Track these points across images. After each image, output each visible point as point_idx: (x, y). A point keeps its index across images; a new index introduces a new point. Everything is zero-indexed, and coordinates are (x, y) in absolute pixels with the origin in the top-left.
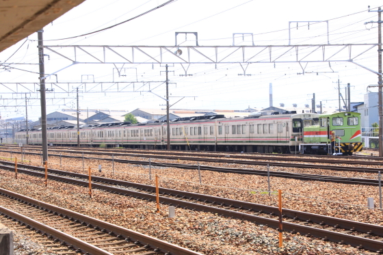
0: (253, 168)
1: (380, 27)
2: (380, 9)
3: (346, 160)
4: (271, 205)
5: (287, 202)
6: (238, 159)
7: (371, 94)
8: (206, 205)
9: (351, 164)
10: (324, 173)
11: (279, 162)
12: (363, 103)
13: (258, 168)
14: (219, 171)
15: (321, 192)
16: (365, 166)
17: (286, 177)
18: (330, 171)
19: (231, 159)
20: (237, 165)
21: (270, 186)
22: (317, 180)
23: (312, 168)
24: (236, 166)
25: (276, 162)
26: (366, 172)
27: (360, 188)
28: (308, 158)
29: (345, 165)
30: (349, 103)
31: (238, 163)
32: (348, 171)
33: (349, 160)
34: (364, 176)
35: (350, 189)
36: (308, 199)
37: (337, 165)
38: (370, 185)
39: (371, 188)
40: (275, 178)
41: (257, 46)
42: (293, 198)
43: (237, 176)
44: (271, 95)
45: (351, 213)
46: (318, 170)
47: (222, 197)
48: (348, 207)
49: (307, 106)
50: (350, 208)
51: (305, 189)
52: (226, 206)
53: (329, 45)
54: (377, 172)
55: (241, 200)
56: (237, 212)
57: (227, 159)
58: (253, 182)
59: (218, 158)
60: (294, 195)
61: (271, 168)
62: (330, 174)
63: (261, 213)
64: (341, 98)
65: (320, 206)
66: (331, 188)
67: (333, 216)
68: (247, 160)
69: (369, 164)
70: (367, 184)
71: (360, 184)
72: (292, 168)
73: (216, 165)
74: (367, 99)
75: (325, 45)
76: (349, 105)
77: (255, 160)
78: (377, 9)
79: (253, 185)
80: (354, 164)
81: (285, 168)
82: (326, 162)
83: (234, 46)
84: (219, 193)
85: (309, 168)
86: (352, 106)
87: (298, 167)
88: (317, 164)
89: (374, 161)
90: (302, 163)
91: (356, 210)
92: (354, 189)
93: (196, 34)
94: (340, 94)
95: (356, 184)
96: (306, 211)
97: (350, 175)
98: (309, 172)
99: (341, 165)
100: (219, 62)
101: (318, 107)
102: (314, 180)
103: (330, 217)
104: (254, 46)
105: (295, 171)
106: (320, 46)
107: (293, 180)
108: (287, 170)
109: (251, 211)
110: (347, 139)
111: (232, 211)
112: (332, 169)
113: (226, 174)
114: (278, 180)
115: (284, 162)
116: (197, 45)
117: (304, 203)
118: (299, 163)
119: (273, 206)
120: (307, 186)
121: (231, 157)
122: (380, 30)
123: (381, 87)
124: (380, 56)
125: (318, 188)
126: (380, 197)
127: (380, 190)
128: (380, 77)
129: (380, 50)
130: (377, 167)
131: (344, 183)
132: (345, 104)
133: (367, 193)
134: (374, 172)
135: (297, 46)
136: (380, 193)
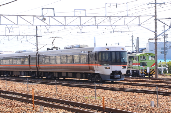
1: (156, 7)
3: (137, 80)
4: (97, 105)
5: (106, 103)
7: (150, 43)
8: (61, 105)
9: (140, 82)
10: (125, 87)
12: (145, 48)
15: (124, 98)
16: (147, 83)
17: (104, 89)
18: (129, 86)
21: (96, 94)
22: (122, 91)
23: (118, 84)
26: (148, 86)
27: (146, 96)
29: (137, 83)
30: (138, 48)
32: (139, 86)
33: (138, 79)
34: (147, 89)
35: (140, 96)
36: (117, 101)
37: (132, 83)
38: (151, 93)
39: (152, 95)
40: (98, 90)
42: (109, 101)
43: (77, 88)
45: (142, 109)
46: (122, 85)
47: (69, 101)
48: (140, 106)
50: (141, 107)
51: (115, 96)
52: (72, 105)
53: (127, 16)
54: (156, 87)
55: (80, 102)
56: (78, 109)
58: (87, 92)
60: (109, 99)
62: (129, 87)
63: (92, 109)
64: (134, 45)
65: (124, 106)
66: (130, 95)
67: (132, 111)
69: (150, 82)
70: (149, 93)
71: (146, 93)
72: (107, 84)
74: (148, 46)
75: (125, 16)
76: (138, 49)
79: (86, 93)
80: (142, 82)
81: (103, 84)
82: (126, 81)
83: (75, 16)
84: (68, 98)
85: (117, 84)
86: (140, 50)
87: (111, 84)
89: (152, 80)
91: (144, 107)
92: (142, 96)
93: (53, 9)
94: (133, 43)
95: (143, 93)
96: (117, 108)
97: (139, 88)
98: (117, 86)
99: (134, 82)
100: (67, 25)
102: (120, 91)
103: (130, 111)
104: (86, 16)
106: (123, 17)
107: (109, 91)
108: (105, 85)
109: (86, 108)
111: (75, 108)
112: (130, 85)
113: (71, 88)
114: (100, 91)
116: (54, 16)
117: (115, 104)
119: (98, 106)
120: (116, 94)
122: (156, 8)
123: (156, 39)
124: (156, 23)
125: (122, 95)
126: (158, 100)
127: (157, 96)
128: (156, 34)
129: (156, 19)
130: (155, 84)
131: (137, 92)
132: (136, 49)
133: (149, 98)
134: (153, 86)
135: (110, 16)
136: (157, 98)
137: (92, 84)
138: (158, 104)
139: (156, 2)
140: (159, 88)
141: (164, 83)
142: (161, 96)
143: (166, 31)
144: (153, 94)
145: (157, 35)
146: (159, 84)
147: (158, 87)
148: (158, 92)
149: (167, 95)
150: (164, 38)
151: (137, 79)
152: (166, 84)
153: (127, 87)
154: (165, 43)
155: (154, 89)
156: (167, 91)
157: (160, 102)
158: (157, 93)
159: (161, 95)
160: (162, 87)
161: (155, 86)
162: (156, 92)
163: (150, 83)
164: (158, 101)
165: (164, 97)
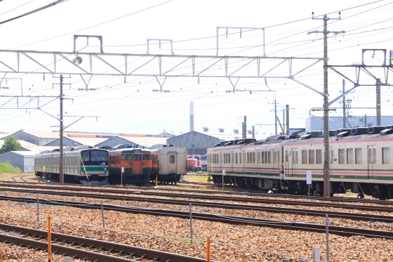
0: (170, 207)
1: (325, 38)
2: (325, 16)
3: (284, 199)
4: (194, 255)
5: (214, 252)
6: (151, 197)
7: (313, 119)
8: (111, 255)
9: (291, 204)
10: (257, 215)
11: (202, 201)
12: (303, 130)
13: (176, 208)
14: (127, 212)
15: (254, 240)
16: (307, 208)
17: (211, 220)
18: (265, 213)
19: (142, 196)
20: (149, 203)
21: (192, 232)
22: (250, 224)
23: (243, 209)
24: (148, 206)
25: (199, 200)
26: (308, 215)
27: (302, 235)
28: (238, 196)
29: (283, 206)
30: (288, 129)
31: (151, 202)
32: (287, 213)
33: (287, 199)
34: (306, 220)
35: (290, 236)
36: (239, 248)
37: (274, 206)
38: (314, 231)
39: (316, 235)
40: (197, 221)
41: (178, 56)
42: (221, 247)
43: (149, 218)
44: (192, 117)
46: (251, 212)
47: (132, 245)
48: (288, 258)
49: (236, 132)
50: (291, 260)
51: (235, 236)
52: (137, 256)
53: (265, 57)
54: (325, 216)
55: (156, 249)
57: (138, 196)
58: (171, 226)
59: (126, 195)
60: (221, 243)
61: (194, 208)
62: (266, 216)
64: (278, 123)
65: (255, 258)
66: (268, 235)
68: (162, 198)
69: (312, 205)
70: (311, 231)
71: (302, 230)
72: (218, 209)
73: (124, 204)
74: (309, 125)
75: (259, 57)
76: (288, 132)
77: (172, 198)
78: (323, 17)
79: (171, 229)
80: (294, 204)
81: (210, 208)
82: (260, 202)
83: (148, 55)
84: (128, 240)
85: (239, 209)
86: (291, 132)
87: (226, 208)
88: (249, 204)
90: (231, 203)
92: (296, 237)
94: (277, 118)
95: (297, 229)
97: (289, 219)
98: (240, 214)
99: (278, 206)
100: (129, 75)
101: (250, 132)
102: (246, 224)
104: (173, 55)
105: (222, 213)
106: (254, 58)
107: (221, 224)
108: (213, 212)
112: (267, 211)
113: (136, 216)
114: (201, 224)
115: (208, 201)
116: (102, 53)
117: (235, 253)
118: (227, 202)
119: (197, 257)
120: (238, 231)
121: (142, 193)
122: (325, 42)
123: (326, 110)
124: (326, 74)
125: (251, 234)
126: (328, 247)
127: (327, 238)
128: (326, 99)
129: (326, 66)
130: (322, 209)
131: (283, 228)
132: (283, 131)
133: (310, 242)
134: (318, 215)
135: (225, 57)
136: (327, 242)
137: (184, 209)
138: (328, 254)
139: (325, 30)
140: (331, 220)
141: (344, 208)
142: (335, 236)
143: (348, 92)
144: (318, 232)
145: (329, 101)
146: (332, 209)
147: (329, 216)
148: (330, 228)
149: (348, 235)
150: (344, 108)
151: (285, 197)
152: (347, 211)
153: (263, 215)
154: (345, 119)
155: (320, 221)
156: (349, 226)
157: (332, 250)
158: (327, 230)
159: (336, 234)
160: (338, 217)
161: (322, 214)
162: (324, 227)
163: (312, 208)
164: (328, 249)
165: (341, 239)
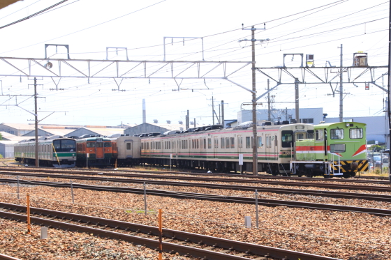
0: (128, 186)
1: (253, 46)
2: (253, 27)
3: (221, 178)
4: (148, 224)
5: (164, 221)
6: (112, 177)
7: (244, 112)
8: (80, 225)
9: (226, 182)
10: (200, 191)
11: (154, 180)
12: (236, 121)
13: (133, 186)
14: (92, 189)
15: (197, 211)
16: (239, 184)
17: (162, 195)
18: (206, 189)
19: (104, 177)
20: (110, 182)
21: (146, 205)
22: (193, 198)
23: (187, 186)
24: (109, 184)
25: (151, 179)
26: (241, 190)
27: (236, 207)
28: (183, 175)
29: (220, 183)
30: (223, 121)
31: (111, 181)
32: (224, 189)
33: (223, 177)
34: (239, 194)
35: (226, 207)
36: (185, 218)
37: (213, 183)
38: (245, 203)
39: (247, 206)
40: (150, 196)
41: (132, 61)
42: (170, 217)
43: (111, 194)
44: (144, 111)
45: (229, 232)
46: (194, 188)
47: (97, 217)
48: (225, 225)
49: (181, 123)
50: (227, 227)
51: (181, 207)
52: (101, 226)
53: (204, 61)
54: (254, 191)
55: (116, 219)
56: (113, 232)
57: (100, 176)
58: (129, 201)
59: (91, 176)
60: (171, 214)
61: (147, 186)
62: (206, 191)
63: (138, 232)
64: (215, 115)
65: (198, 225)
66: (208, 206)
67: (212, 235)
68: (121, 178)
69: (244, 182)
70: (243, 203)
71: (236, 202)
72: (167, 186)
73: (89, 183)
74: (241, 117)
75: (199, 62)
76: (223, 123)
77: (129, 178)
78: (251, 28)
79: (129, 203)
80: (229, 182)
81: (160, 186)
82: (201, 180)
83: (107, 60)
84: (94, 212)
85: (185, 186)
86: (225, 123)
87: (174, 185)
88: (192, 182)
89: (248, 179)
90: (177, 181)
91: (233, 228)
92: (231, 208)
93: (67, 46)
94: (214, 112)
95: (232, 202)
96: (184, 230)
97: (225, 193)
98: (185, 190)
99: (216, 183)
100: (92, 77)
101: (192, 123)
102: (190, 198)
103: (208, 236)
104: (128, 61)
105: (170, 189)
106: (195, 62)
107: (169, 198)
108: (162, 188)
109: (128, 231)
110: (349, 156)
111: (108, 231)
112: (207, 187)
113: (100, 193)
114: (153, 198)
115: (159, 180)
116: (69, 59)
117: (181, 222)
118: (174, 181)
119: (150, 226)
120: (184, 204)
121: (104, 174)
122: (253, 49)
123: (254, 105)
124: (254, 75)
125: (194, 206)
126: (257, 215)
127: (257, 208)
128: (254, 95)
129: (254, 68)
130: (251, 185)
131: (220, 201)
132: (219, 122)
133: (243, 212)
134: (249, 190)
135: (172, 62)
136: (257, 212)
137: (139, 187)
138: (257, 222)
139: (253, 38)
140: (259, 193)
141: (269, 184)
142: (263, 207)
143: (272, 89)
144: (249, 203)
145: (257, 97)
146: (260, 185)
147: (258, 191)
148: (259, 200)
149: (274, 206)
150: (269, 103)
151: (221, 176)
152: (272, 186)
153: (204, 191)
154: (269, 111)
155: (250, 195)
156: (274, 198)
157: (261, 218)
158: (257, 202)
159: (264, 205)
160: (265, 191)
161: (252, 189)
162: (254, 200)
163: (244, 185)
164: (257, 217)
165: (268, 209)
